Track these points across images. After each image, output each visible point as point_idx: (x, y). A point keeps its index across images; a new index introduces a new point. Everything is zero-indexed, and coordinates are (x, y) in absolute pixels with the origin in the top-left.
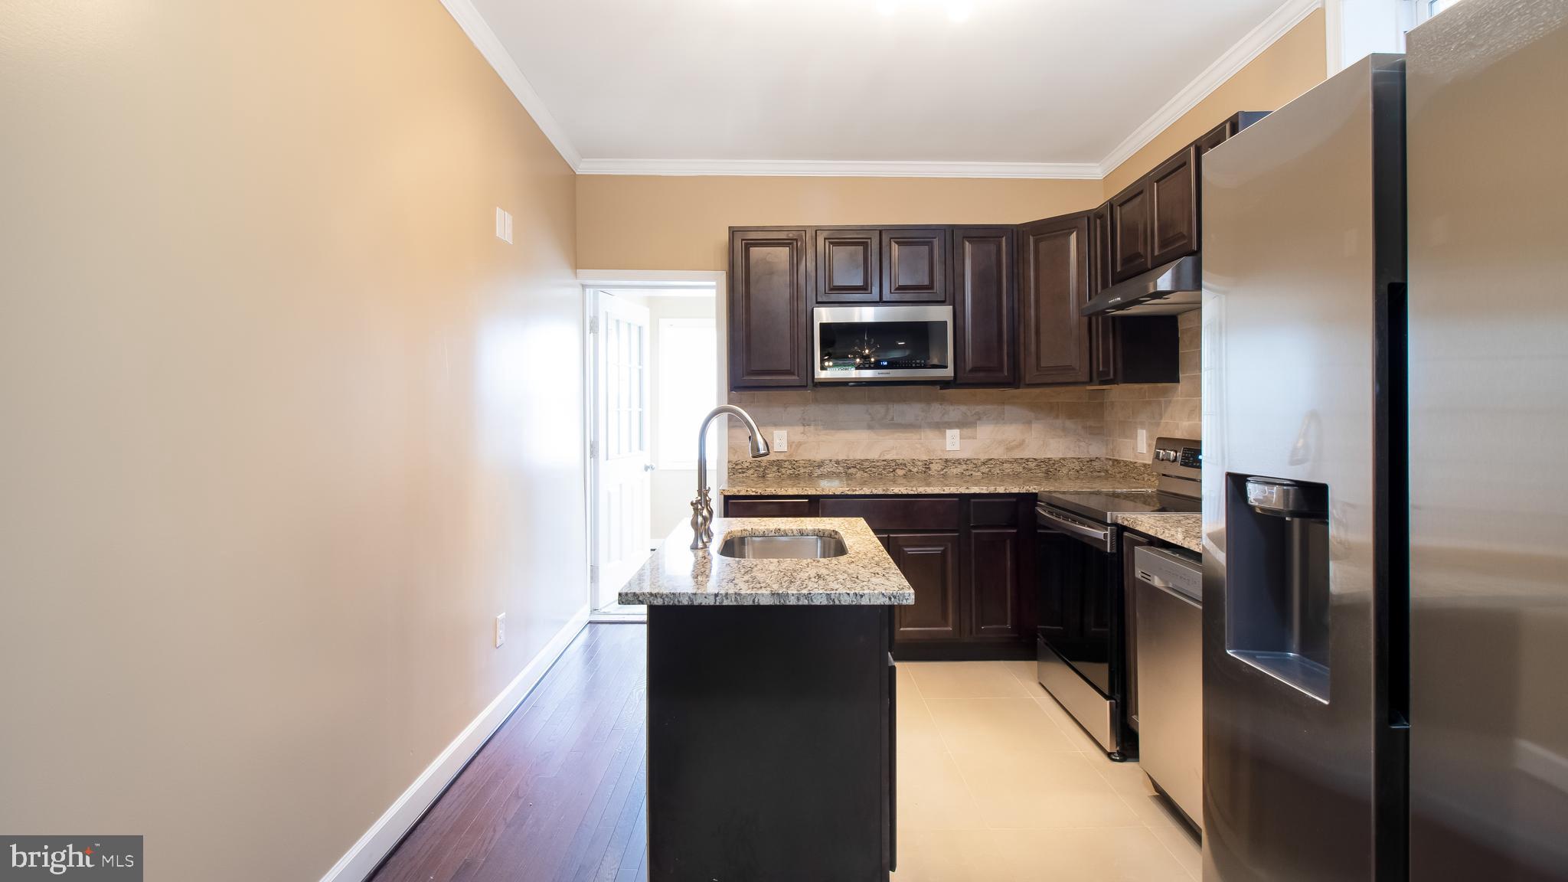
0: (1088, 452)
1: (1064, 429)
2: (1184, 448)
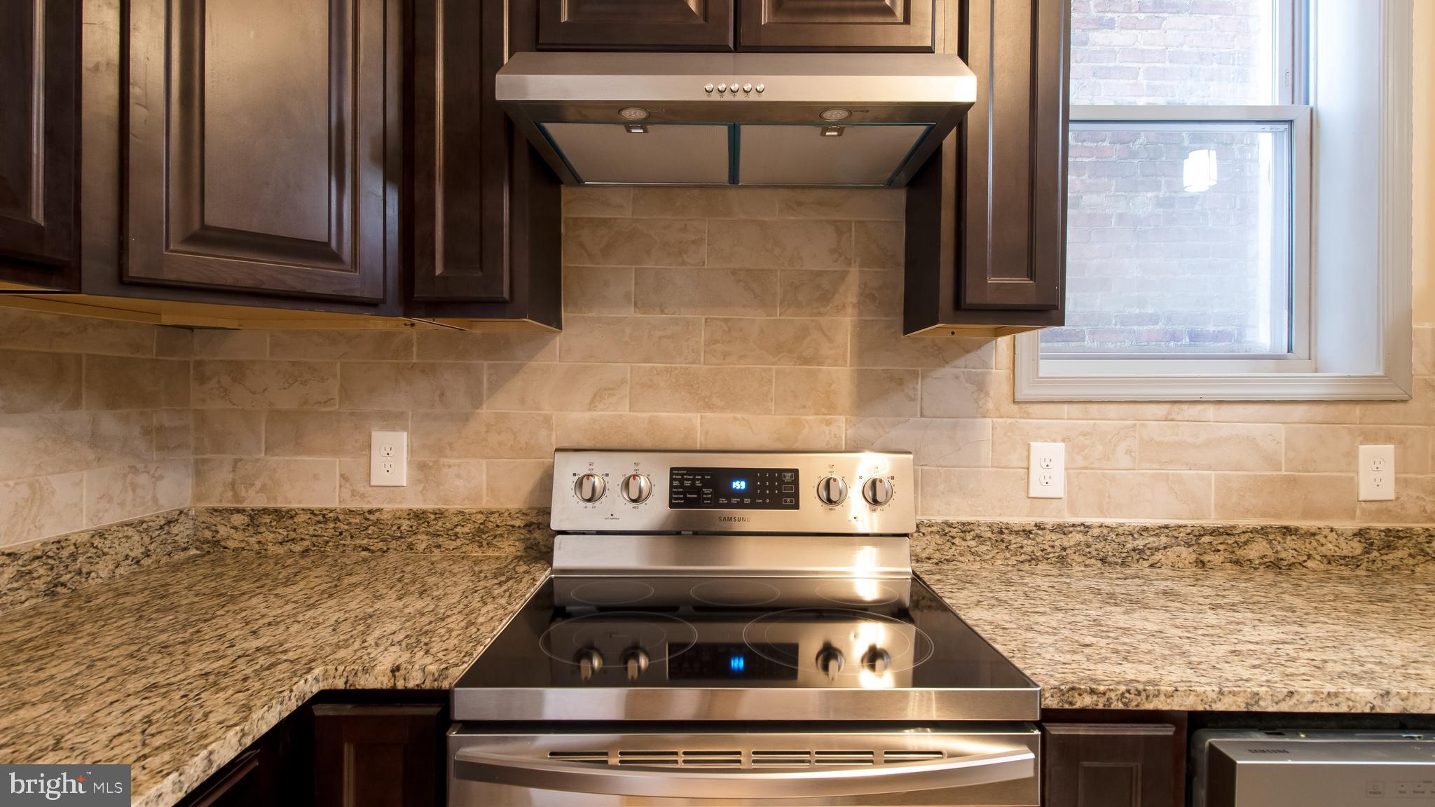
2: (672, 469)
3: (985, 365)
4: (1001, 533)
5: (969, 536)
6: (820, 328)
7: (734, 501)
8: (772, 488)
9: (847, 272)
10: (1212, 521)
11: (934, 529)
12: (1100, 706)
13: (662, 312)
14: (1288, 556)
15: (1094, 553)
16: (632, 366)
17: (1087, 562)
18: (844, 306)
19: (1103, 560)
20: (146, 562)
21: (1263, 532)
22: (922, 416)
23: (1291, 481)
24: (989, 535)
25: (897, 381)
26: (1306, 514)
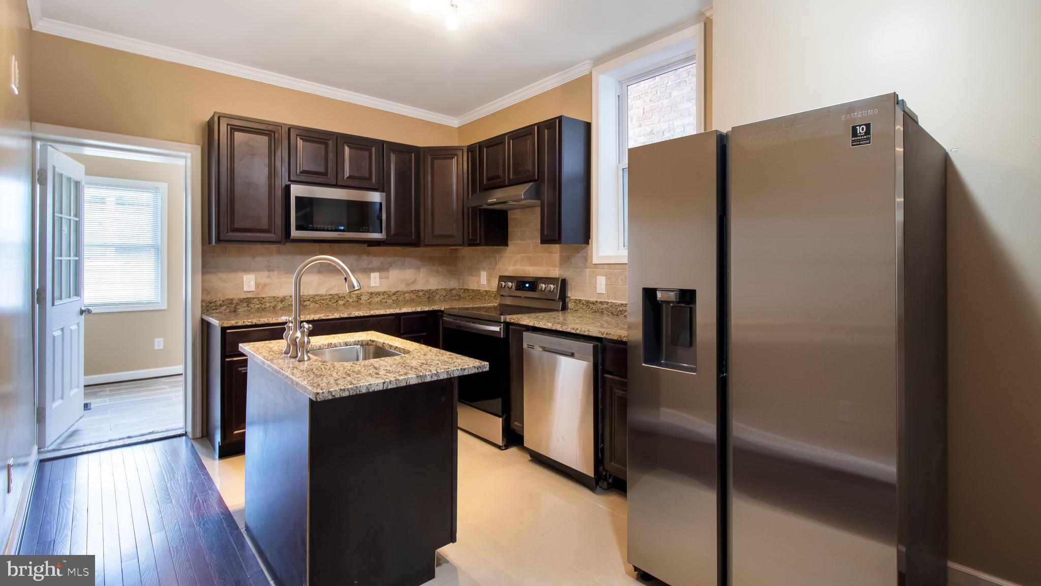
0: (449, 285)
1: (437, 271)
2: (516, 281)
3: (587, 253)
4: (588, 302)
5: (581, 303)
7: (526, 289)
13: (525, 241)
19: (612, 313)
20: (446, 297)
24: (585, 303)
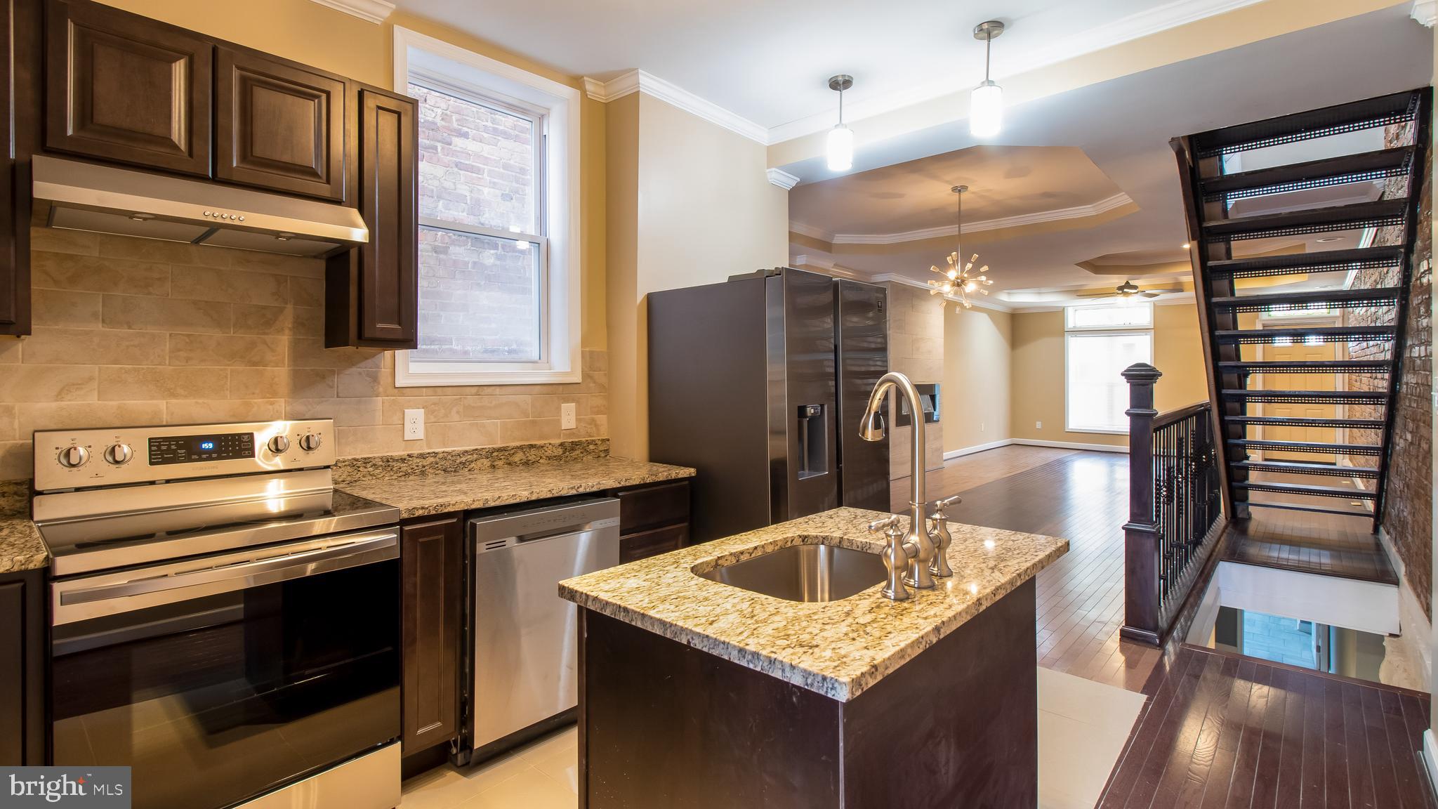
2: (150, 439)
3: (378, 367)
4: (387, 460)
5: (369, 465)
6: (265, 343)
7: (204, 456)
8: (234, 446)
9: (285, 307)
10: (499, 445)
11: (346, 463)
12: (426, 514)
13: (130, 328)
14: (532, 458)
15: (440, 467)
16: (99, 367)
17: (437, 472)
18: (283, 329)
19: (445, 470)
21: (521, 448)
22: (338, 397)
23: (534, 422)
25: (321, 376)
26: (541, 438)
